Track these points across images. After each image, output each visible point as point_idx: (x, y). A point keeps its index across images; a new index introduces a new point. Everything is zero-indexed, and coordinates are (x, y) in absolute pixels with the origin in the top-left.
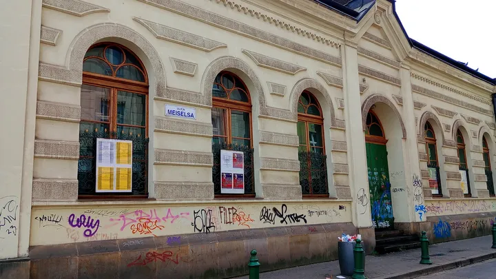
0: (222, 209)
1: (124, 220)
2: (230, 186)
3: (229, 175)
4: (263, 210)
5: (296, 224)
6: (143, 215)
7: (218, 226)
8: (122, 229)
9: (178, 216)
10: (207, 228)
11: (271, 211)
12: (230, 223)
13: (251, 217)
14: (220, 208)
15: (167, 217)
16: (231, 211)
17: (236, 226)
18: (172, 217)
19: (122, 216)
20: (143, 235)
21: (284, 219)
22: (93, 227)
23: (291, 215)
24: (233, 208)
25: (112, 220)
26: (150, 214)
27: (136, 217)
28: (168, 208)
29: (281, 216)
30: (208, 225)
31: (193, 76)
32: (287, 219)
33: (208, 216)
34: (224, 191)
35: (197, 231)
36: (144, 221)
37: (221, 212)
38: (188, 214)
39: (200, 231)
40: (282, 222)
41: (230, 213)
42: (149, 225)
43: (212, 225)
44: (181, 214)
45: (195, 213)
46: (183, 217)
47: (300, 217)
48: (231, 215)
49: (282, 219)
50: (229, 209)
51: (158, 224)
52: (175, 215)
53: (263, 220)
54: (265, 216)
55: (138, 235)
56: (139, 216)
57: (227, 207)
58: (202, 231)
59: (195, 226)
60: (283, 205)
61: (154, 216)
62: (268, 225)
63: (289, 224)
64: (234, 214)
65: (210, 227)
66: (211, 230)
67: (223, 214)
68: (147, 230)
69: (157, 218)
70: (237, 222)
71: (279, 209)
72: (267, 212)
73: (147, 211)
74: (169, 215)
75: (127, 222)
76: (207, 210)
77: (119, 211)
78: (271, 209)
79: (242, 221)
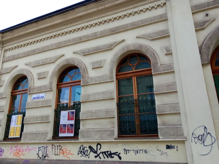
0: (53, 146)
1: (11, 150)
2: (64, 132)
3: (65, 125)
4: (80, 148)
5: (110, 159)
6: (18, 148)
7: (50, 156)
8: (10, 154)
9: (31, 149)
10: (44, 157)
11: (87, 149)
12: (57, 155)
13: (71, 152)
14: (52, 145)
15: (27, 150)
16: (58, 147)
17: (61, 157)
18: (29, 150)
19: (11, 148)
20: (17, 158)
21: (98, 155)
22: (2, 152)
23: (105, 152)
24: (60, 146)
25: (8, 150)
26: (20, 147)
27: (15, 149)
28: (27, 145)
29: (96, 152)
30: (45, 156)
31: (45, 78)
32: (101, 155)
33: (45, 150)
34: (61, 135)
35: (39, 158)
36: (18, 151)
37: (53, 148)
38: (36, 148)
39: (41, 158)
40: (96, 157)
41: (58, 149)
42: (20, 153)
43: (47, 155)
44: (33, 148)
45: (39, 148)
46: (33, 150)
47: (114, 154)
48: (59, 150)
49: (96, 155)
50: (57, 146)
51: (23, 153)
52: (30, 148)
53: (80, 155)
54: (82, 152)
55: (15, 157)
56: (16, 148)
57: (56, 145)
58: (42, 158)
59: (39, 155)
60: (98, 144)
61: (22, 149)
62: (84, 158)
63: (102, 159)
64: (60, 149)
65: (46, 156)
66: (46, 158)
67: (53, 149)
68: (18, 155)
69: (23, 150)
70: (62, 155)
71: (94, 147)
72: (84, 149)
73: (19, 146)
74: (28, 149)
75: (12, 151)
76: (45, 146)
77: (10, 146)
78: (88, 147)
79: (65, 154)
